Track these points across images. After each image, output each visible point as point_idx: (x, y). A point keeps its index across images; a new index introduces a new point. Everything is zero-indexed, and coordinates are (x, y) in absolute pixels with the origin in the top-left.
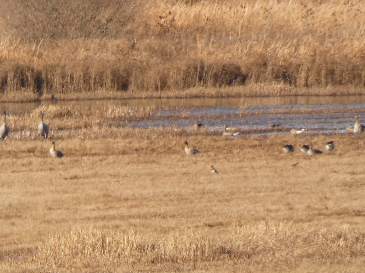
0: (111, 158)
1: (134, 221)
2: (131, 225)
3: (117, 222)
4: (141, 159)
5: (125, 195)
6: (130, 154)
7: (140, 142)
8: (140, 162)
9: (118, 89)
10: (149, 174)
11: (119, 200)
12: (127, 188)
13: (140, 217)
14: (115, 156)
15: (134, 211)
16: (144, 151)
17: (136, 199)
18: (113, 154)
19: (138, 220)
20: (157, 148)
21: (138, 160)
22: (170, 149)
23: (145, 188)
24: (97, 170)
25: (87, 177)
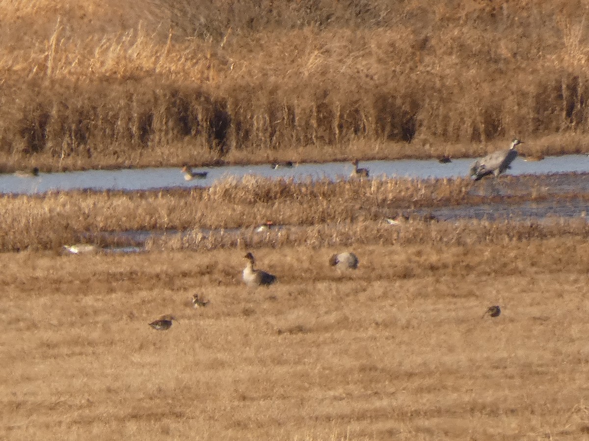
0: (378, 287)
1: (426, 423)
2: (418, 430)
3: (390, 424)
4: (443, 288)
5: (407, 366)
6: (419, 276)
7: (440, 251)
8: (440, 295)
9: (391, 137)
10: (460, 321)
11: (394, 376)
12: (413, 352)
13: (438, 412)
14: (385, 283)
15: (426, 401)
16: (450, 270)
17: (430, 374)
18: (380, 277)
19: (435, 420)
20: (479, 264)
21: (436, 290)
22: (505, 265)
23: (451, 349)
24: (346, 311)
25: (327, 328)
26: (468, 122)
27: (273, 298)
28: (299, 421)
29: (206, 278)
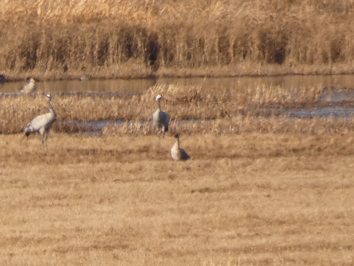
0: (259, 162)
1: (290, 255)
2: (287, 260)
3: (267, 256)
4: (301, 163)
5: (278, 216)
6: (286, 156)
7: (300, 139)
8: (299, 169)
9: (269, 61)
10: (314, 186)
11: (269, 222)
12: (282, 205)
13: (300, 247)
14: (264, 160)
15: (292, 239)
16: (307, 151)
17: (294, 223)
18: (261, 156)
19: (297, 253)
20: (326, 147)
21: (297, 165)
22: (344, 148)
23: (308, 205)
24: (238, 178)
25: (224, 190)
26: (320, 51)
27: (188, 169)
28: (206, 252)
29: (144, 155)
